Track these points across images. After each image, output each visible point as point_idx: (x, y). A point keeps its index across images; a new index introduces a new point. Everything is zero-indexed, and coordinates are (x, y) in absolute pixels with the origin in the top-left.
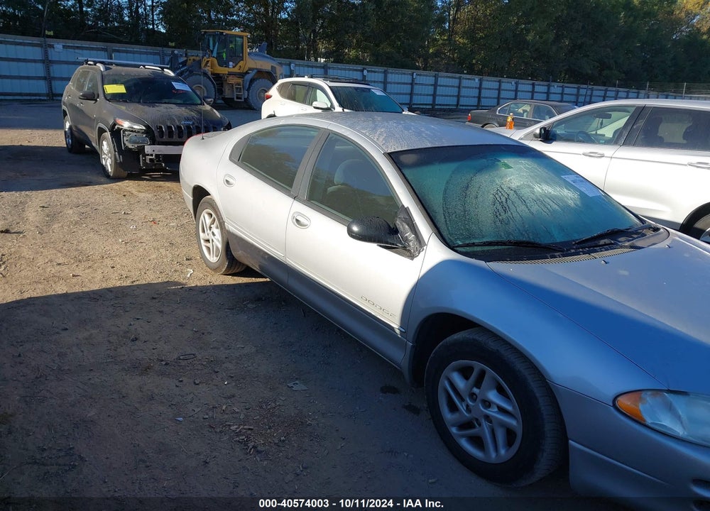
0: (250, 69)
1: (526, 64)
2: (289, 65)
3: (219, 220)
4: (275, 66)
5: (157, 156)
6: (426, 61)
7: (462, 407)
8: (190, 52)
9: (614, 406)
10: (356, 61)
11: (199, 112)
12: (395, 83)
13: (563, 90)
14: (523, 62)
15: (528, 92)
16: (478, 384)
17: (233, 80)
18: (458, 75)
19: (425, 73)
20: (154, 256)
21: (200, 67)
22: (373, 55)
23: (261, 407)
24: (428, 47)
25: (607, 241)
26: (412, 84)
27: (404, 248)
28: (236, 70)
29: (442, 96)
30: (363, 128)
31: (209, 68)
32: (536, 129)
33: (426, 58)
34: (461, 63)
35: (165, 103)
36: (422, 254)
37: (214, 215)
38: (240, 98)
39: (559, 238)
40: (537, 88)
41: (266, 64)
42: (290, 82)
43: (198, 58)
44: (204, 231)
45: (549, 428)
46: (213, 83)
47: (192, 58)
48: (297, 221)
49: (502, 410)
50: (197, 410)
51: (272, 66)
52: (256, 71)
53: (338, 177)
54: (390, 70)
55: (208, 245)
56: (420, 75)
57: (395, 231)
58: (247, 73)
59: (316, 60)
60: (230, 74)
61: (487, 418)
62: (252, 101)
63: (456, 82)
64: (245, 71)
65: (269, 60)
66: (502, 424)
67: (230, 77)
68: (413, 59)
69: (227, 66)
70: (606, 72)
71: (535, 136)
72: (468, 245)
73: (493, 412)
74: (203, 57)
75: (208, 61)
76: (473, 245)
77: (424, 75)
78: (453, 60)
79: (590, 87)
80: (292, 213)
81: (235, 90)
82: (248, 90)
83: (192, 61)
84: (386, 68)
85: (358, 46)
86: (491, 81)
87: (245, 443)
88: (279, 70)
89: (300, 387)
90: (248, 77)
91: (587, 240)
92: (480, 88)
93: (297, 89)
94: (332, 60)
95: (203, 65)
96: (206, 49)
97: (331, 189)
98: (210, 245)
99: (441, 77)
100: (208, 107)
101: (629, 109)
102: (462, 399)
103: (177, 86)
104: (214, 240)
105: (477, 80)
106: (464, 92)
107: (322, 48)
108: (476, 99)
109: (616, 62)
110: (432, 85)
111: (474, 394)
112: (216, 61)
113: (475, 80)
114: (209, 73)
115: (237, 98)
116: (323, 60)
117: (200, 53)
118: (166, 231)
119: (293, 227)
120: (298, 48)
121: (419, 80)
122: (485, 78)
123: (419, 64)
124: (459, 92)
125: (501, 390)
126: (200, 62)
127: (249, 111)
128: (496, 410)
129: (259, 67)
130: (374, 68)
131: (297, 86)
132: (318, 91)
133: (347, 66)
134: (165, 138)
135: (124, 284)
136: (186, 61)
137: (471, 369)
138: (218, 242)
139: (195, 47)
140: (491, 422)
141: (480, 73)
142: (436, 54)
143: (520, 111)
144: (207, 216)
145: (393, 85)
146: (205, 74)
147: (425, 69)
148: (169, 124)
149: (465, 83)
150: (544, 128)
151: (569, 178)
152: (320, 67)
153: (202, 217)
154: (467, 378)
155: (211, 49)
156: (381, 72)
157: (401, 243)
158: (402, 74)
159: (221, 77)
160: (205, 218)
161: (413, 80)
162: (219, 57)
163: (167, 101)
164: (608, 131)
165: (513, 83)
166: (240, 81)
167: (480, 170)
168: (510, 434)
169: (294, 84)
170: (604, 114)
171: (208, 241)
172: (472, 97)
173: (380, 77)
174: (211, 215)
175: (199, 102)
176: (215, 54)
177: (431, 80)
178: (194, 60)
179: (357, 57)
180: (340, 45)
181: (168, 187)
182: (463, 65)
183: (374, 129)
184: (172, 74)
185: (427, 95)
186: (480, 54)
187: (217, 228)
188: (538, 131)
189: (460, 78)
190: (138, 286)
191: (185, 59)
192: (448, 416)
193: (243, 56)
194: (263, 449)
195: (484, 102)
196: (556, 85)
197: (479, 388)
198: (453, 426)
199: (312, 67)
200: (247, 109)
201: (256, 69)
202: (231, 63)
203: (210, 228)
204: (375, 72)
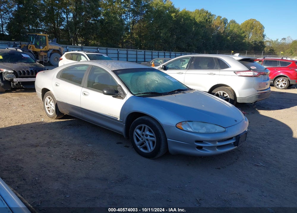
0: (50, 49)
1: (161, 45)
2: (66, 47)
3: (53, 99)
4: (61, 48)
5: (19, 82)
6: (122, 45)
7: (140, 139)
8: (22, 43)
9: (176, 127)
10: (94, 45)
11: (35, 65)
12: (111, 53)
13: (176, 54)
14: (160, 44)
15: (163, 55)
16: (144, 131)
17: (43, 54)
18: (136, 50)
19: (123, 49)
20: (27, 116)
21: (28, 49)
22: (101, 42)
23: (78, 151)
24: (123, 39)
25: (177, 92)
26: (118, 54)
27: (120, 96)
28: (44, 50)
29: (130, 58)
30: (104, 64)
31: (32, 49)
32: (161, 66)
33: (123, 43)
34: (136, 46)
35: (20, 62)
36: (126, 97)
37: (51, 98)
38: (46, 61)
39: (163, 92)
40: (166, 54)
41: (57, 47)
42: (70, 53)
43: (26, 45)
44: (47, 104)
45: (162, 137)
46: (34, 55)
47: (23, 45)
48: (84, 94)
49: (151, 136)
50: (57, 154)
51: (59, 48)
52: (52, 50)
53: (96, 81)
54: (109, 48)
55: (49, 109)
56: (121, 50)
57: (117, 92)
58: (49, 51)
59: (77, 45)
60: (41, 51)
61: (147, 140)
62: (52, 62)
63: (135, 53)
64: (48, 50)
65: (57, 45)
66: (151, 140)
67: (41, 53)
68: (117, 44)
69: (40, 48)
70: (190, 47)
71: (161, 68)
72: (138, 94)
73: (149, 138)
74: (28, 45)
75: (31, 46)
76: (140, 94)
77: (122, 50)
78: (133, 44)
79: (185, 53)
80: (82, 92)
81: (43, 57)
82: (50, 57)
83: (23, 46)
84: (107, 48)
85: (95, 39)
86: (148, 52)
87: (76, 159)
88: (63, 49)
89: (90, 145)
90: (49, 52)
91: (171, 92)
92: (145, 55)
93: (73, 56)
94: (84, 45)
95: (29, 48)
96: (29, 41)
97: (94, 84)
98: (50, 109)
99: (129, 51)
100: (38, 63)
101: (189, 58)
102: (140, 137)
103: (24, 55)
104: (52, 107)
105: (143, 52)
106: (139, 56)
107: (79, 40)
108: (144, 59)
109: (193, 44)
110: (126, 54)
111: (143, 134)
112: (34, 46)
113: (142, 51)
114: (32, 51)
115: (45, 61)
116: (80, 45)
117: (27, 43)
118: (28, 108)
119: (83, 96)
120: (69, 41)
121: (120, 52)
122: (146, 51)
123: (120, 46)
124: (137, 57)
125: (150, 131)
126: (27, 46)
127: (50, 66)
128: (149, 137)
129: (54, 48)
130: (102, 48)
131: (73, 55)
132: (82, 56)
133: (91, 47)
134: (22, 75)
135: (18, 124)
136: (21, 46)
137: (142, 127)
138: (53, 107)
139: (24, 41)
140: (148, 141)
141: (144, 49)
142: (127, 42)
143: (159, 62)
144: (48, 99)
145: (110, 54)
146: (30, 52)
147: (122, 48)
148: (23, 70)
149: (139, 53)
150: (164, 66)
151: (167, 77)
152: (80, 48)
153: (46, 99)
154: (141, 130)
155: (32, 41)
156: (105, 49)
157: (119, 95)
158: (113, 50)
159: (37, 53)
160: (47, 99)
161: (118, 52)
162: (36, 45)
163: (20, 61)
164: (185, 66)
165: (157, 52)
166: (46, 54)
167: (141, 75)
168: (153, 142)
169: (72, 54)
170: (182, 60)
171: (49, 108)
172: (142, 58)
173: (105, 51)
174: (50, 98)
175: (34, 61)
176: (34, 43)
177: (125, 52)
178: (24, 46)
179: (94, 44)
180: (87, 39)
181: (24, 94)
182: (138, 46)
183: (107, 64)
184: (21, 51)
185: (125, 58)
186: (143, 42)
187: (53, 102)
188: (162, 67)
189: (136, 51)
190: (24, 125)
191: (20, 45)
192: (136, 143)
193: (46, 44)
194: (81, 159)
195: (146, 60)
196: (173, 52)
197: (144, 132)
198: (138, 145)
199: (76, 48)
200: (49, 65)
201: (52, 49)
202: (41, 47)
203: (50, 103)
204: (102, 49)
